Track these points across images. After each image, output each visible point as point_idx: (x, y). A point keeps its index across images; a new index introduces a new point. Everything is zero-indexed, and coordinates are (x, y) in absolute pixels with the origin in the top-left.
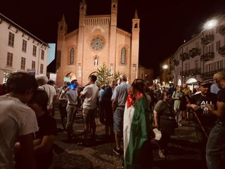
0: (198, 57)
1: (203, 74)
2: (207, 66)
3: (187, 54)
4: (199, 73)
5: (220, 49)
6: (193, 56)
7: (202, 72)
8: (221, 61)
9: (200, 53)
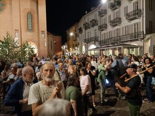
1: (100, 42)
2: (102, 35)
3: (88, 24)
4: (98, 41)
5: (111, 22)
6: (93, 26)
8: (112, 31)
9: (98, 24)
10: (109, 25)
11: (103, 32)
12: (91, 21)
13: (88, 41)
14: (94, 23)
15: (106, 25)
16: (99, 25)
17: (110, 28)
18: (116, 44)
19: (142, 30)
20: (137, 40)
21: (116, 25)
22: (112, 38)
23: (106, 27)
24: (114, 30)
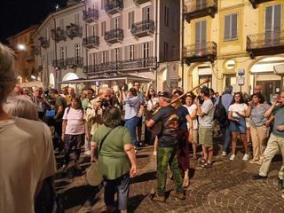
1: (86, 68)
3: (62, 32)
4: (81, 66)
5: (106, 33)
6: (72, 37)
7: (85, 65)
8: (107, 52)
9: (81, 35)
10: (102, 39)
11: (92, 51)
12: (68, 27)
13: (61, 66)
14: (74, 31)
15: (98, 38)
16: (84, 36)
17: (104, 46)
18: (115, 75)
19: (154, 55)
20: (148, 70)
21: (115, 42)
22: (107, 64)
23: (98, 43)
24: (112, 50)
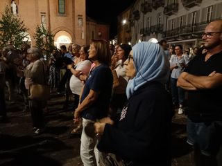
0: (161, 9)
2: (170, 21)
4: (161, 32)
6: (156, 8)
7: (164, 30)
8: (185, 16)
9: (164, 4)
10: (181, 4)
11: (171, 18)
14: (158, 2)
16: (166, 5)
18: (189, 37)
21: (193, 5)
22: (184, 27)
23: (177, 10)
24: (190, 14)
